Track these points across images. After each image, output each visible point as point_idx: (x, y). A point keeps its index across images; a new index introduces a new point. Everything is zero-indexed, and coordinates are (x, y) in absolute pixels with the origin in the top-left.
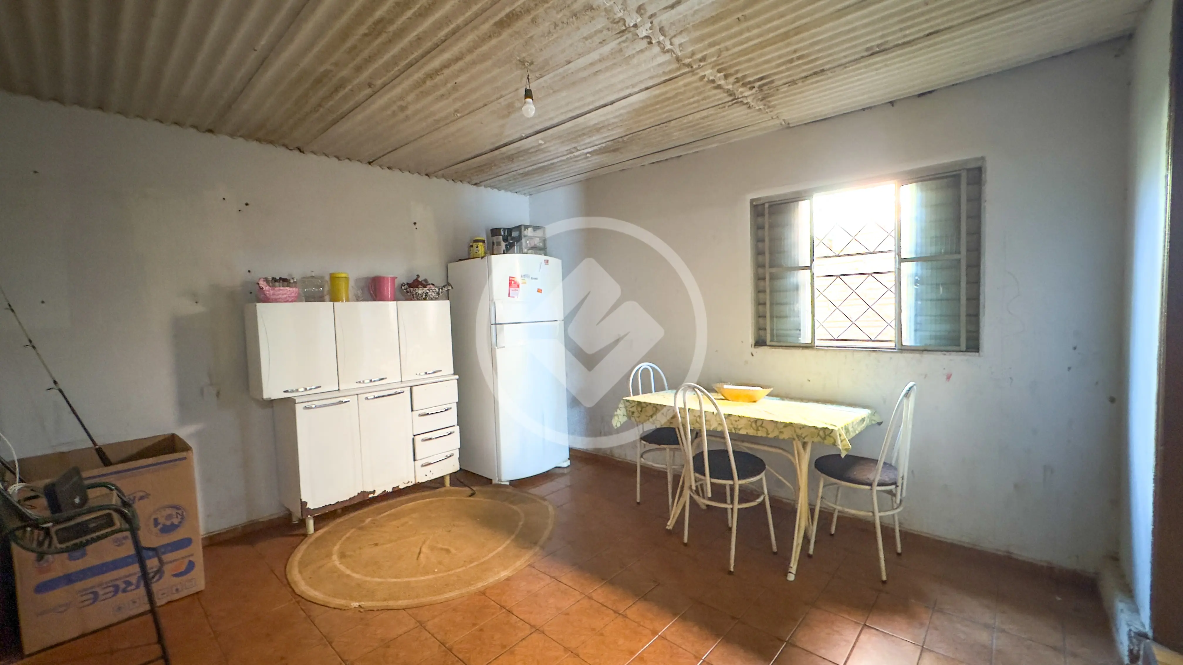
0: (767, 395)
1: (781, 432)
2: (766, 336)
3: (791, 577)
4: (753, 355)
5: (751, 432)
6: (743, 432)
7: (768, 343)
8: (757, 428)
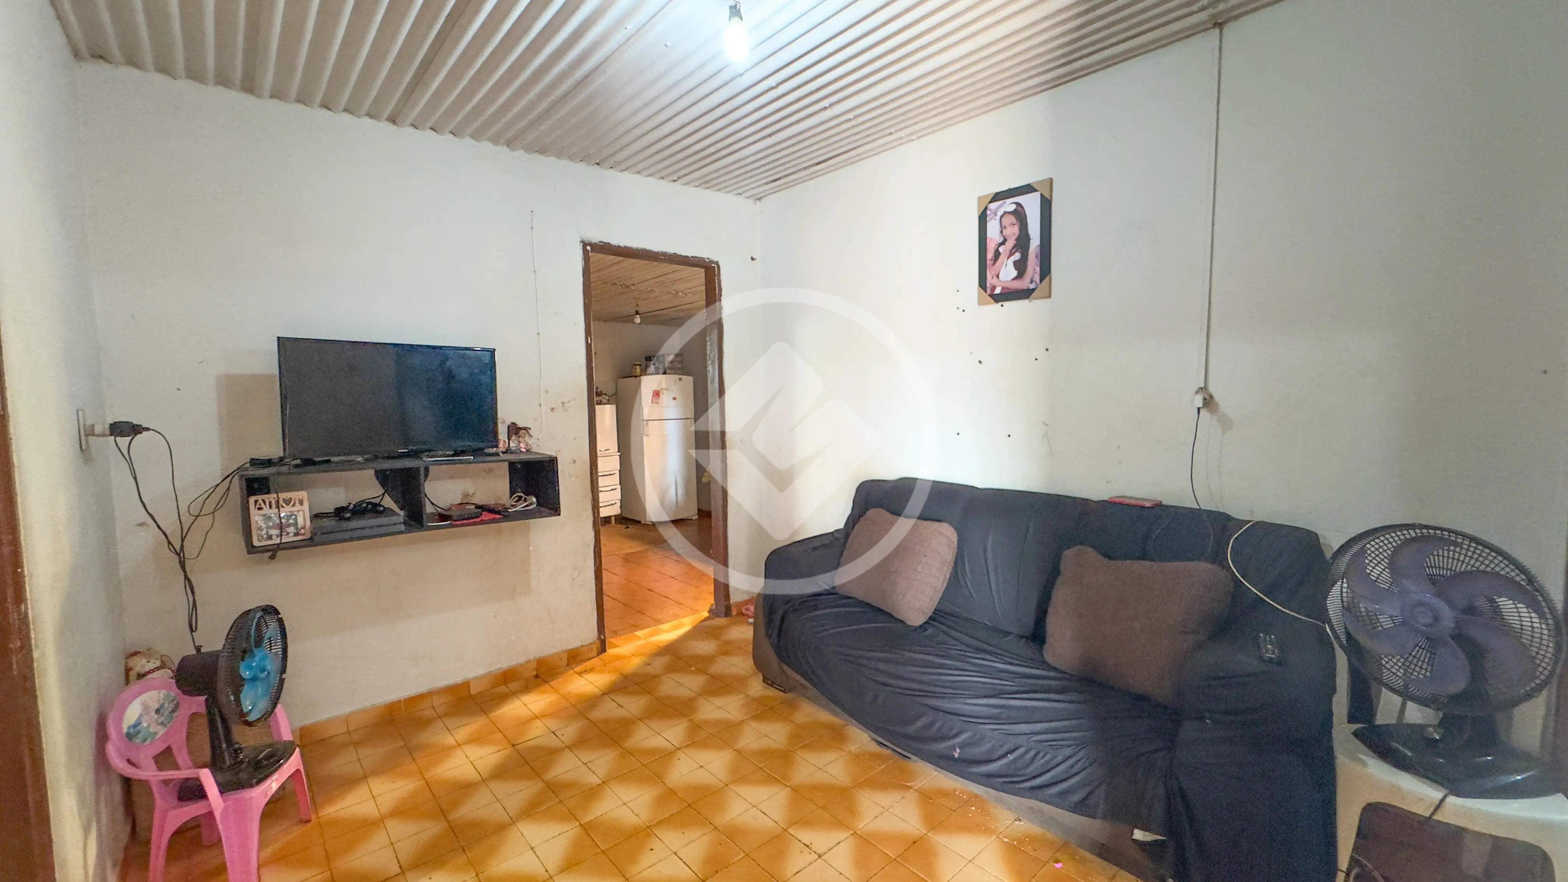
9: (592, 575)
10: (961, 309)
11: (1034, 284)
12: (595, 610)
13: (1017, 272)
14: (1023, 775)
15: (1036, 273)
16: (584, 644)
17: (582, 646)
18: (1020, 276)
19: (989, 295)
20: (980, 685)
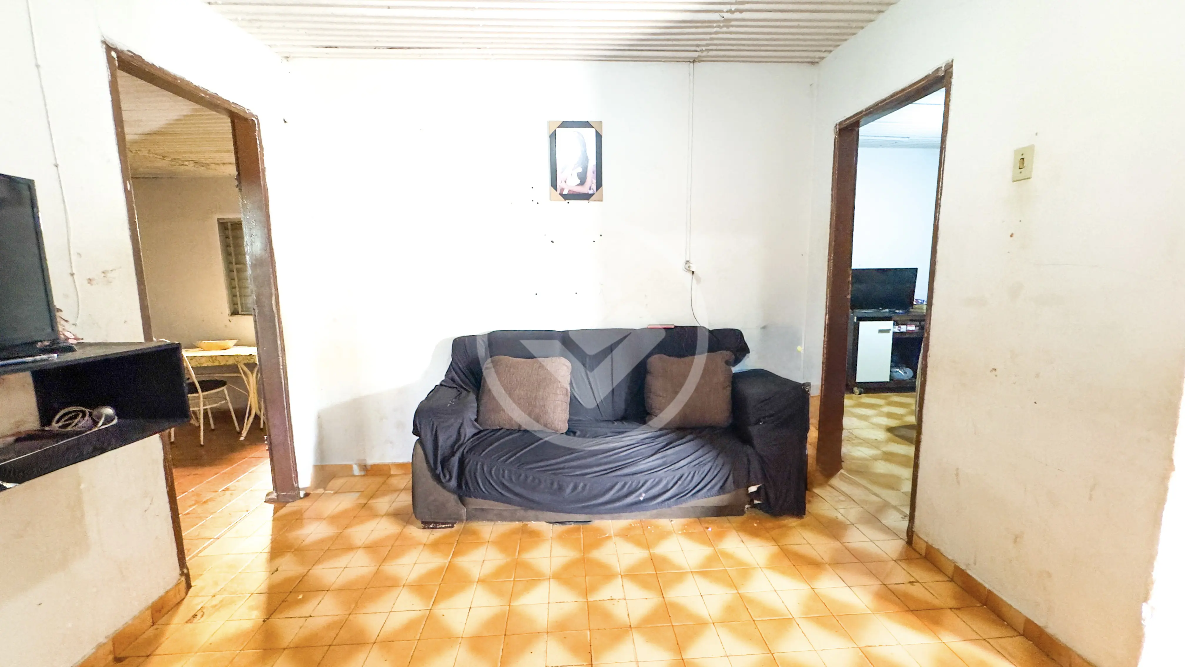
0: (234, 346)
1: (227, 361)
2: (238, 308)
3: (242, 438)
4: (230, 321)
5: (210, 364)
6: (205, 365)
7: (240, 312)
8: (213, 361)
9: (166, 499)
10: (535, 202)
11: (592, 190)
12: (174, 540)
13: (579, 181)
14: (687, 490)
15: (593, 183)
16: (169, 588)
17: (167, 592)
18: (582, 183)
19: (560, 194)
20: (644, 450)
